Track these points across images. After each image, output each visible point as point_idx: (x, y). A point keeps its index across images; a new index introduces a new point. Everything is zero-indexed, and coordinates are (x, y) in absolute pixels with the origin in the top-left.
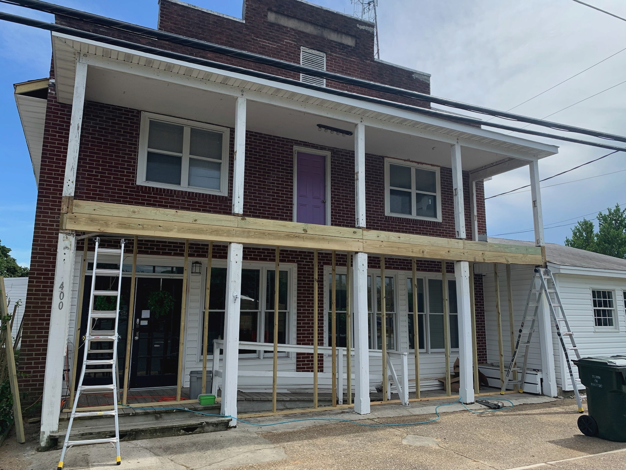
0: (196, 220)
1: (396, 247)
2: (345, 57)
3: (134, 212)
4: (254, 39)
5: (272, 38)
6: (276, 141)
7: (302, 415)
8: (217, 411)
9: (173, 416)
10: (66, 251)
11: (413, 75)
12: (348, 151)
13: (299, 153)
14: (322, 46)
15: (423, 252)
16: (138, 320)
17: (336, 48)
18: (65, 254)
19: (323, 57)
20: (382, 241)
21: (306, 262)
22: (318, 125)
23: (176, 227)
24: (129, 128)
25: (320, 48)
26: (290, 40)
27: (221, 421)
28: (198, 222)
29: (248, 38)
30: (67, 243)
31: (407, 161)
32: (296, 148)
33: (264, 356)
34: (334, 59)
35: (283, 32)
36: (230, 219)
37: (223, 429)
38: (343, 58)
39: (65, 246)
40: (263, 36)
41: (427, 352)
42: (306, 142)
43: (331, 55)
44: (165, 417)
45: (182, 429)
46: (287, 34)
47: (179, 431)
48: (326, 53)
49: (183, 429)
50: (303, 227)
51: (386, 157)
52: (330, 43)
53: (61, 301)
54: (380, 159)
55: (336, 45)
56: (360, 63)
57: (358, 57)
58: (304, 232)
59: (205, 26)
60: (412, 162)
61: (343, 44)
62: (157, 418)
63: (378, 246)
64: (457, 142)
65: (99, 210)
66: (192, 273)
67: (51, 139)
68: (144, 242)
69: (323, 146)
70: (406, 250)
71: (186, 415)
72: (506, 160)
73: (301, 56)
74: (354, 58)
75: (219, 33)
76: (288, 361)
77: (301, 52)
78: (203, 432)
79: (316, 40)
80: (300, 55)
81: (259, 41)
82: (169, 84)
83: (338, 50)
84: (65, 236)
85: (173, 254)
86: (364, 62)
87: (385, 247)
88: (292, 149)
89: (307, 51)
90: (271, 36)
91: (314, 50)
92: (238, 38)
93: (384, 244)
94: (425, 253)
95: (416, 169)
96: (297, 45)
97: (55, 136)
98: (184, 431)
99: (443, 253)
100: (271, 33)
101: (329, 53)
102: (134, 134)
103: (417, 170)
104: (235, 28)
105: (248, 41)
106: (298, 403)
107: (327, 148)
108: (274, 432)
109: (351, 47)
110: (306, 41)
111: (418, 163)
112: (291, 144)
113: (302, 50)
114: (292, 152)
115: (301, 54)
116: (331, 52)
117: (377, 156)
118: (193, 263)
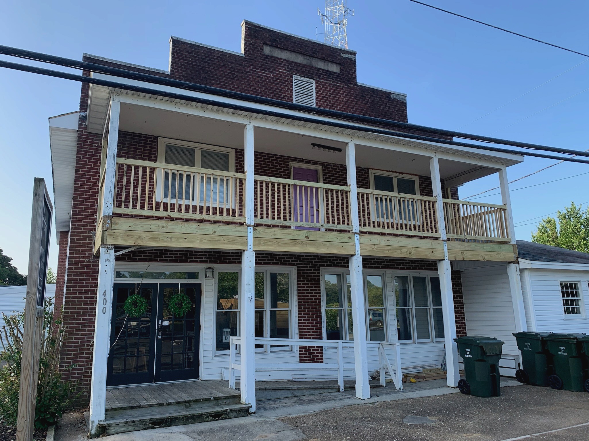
0: (215, 232)
1: (387, 250)
2: (331, 83)
3: (163, 227)
4: (252, 70)
5: (268, 69)
6: (275, 159)
9: (201, 405)
10: (107, 263)
11: (392, 96)
12: (337, 165)
13: (295, 168)
14: (312, 74)
15: (410, 253)
16: (160, 321)
17: (324, 75)
18: (106, 266)
19: (313, 83)
20: (374, 245)
21: (304, 264)
22: (312, 144)
23: (198, 238)
24: (148, 152)
25: (310, 75)
26: (284, 70)
27: (243, 408)
28: (216, 234)
29: (248, 69)
30: (107, 256)
31: (389, 171)
32: (292, 164)
33: (270, 350)
34: (322, 85)
35: (278, 63)
36: (243, 230)
38: (329, 84)
39: (106, 259)
40: (260, 67)
41: (414, 343)
42: (301, 159)
43: (319, 81)
44: (194, 406)
46: (281, 64)
47: (208, 417)
48: (315, 80)
49: (211, 416)
50: (306, 235)
51: (371, 169)
52: (318, 71)
53: (105, 306)
54: (365, 171)
55: (324, 72)
56: (344, 87)
57: (343, 82)
58: (306, 239)
59: (210, 60)
60: (394, 172)
61: (330, 71)
62: (187, 407)
63: (371, 249)
64: (435, 155)
65: (133, 226)
66: (206, 277)
67: (83, 164)
68: (164, 252)
69: (315, 161)
70: (395, 251)
71: (212, 404)
72: (477, 168)
73: (294, 83)
74: (339, 83)
75: (223, 66)
76: (292, 354)
77: (294, 80)
78: (228, 418)
79: (306, 69)
80: (292, 82)
81: (257, 72)
83: (325, 77)
84: (106, 250)
85: (189, 261)
86: (348, 86)
87: (377, 249)
88: (289, 165)
89: (299, 79)
90: (267, 67)
91: (305, 77)
92: (239, 70)
93: (376, 247)
94: (412, 254)
95: (397, 178)
96: (290, 74)
97: (86, 161)
98: (211, 418)
99: (427, 253)
100: (267, 64)
101: (318, 79)
102: (153, 157)
103: (399, 180)
104: (236, 61)
105: (248, 72)
107: (319, 163)
109: (336, 73)
110: (297, 70)
111: (399, 173)
112: (287, 160)
113: (294, 78)
114: (289, 168)
115: (294, 82)
116: (319, 78)
117: (363, 168)
118: (206, 269)
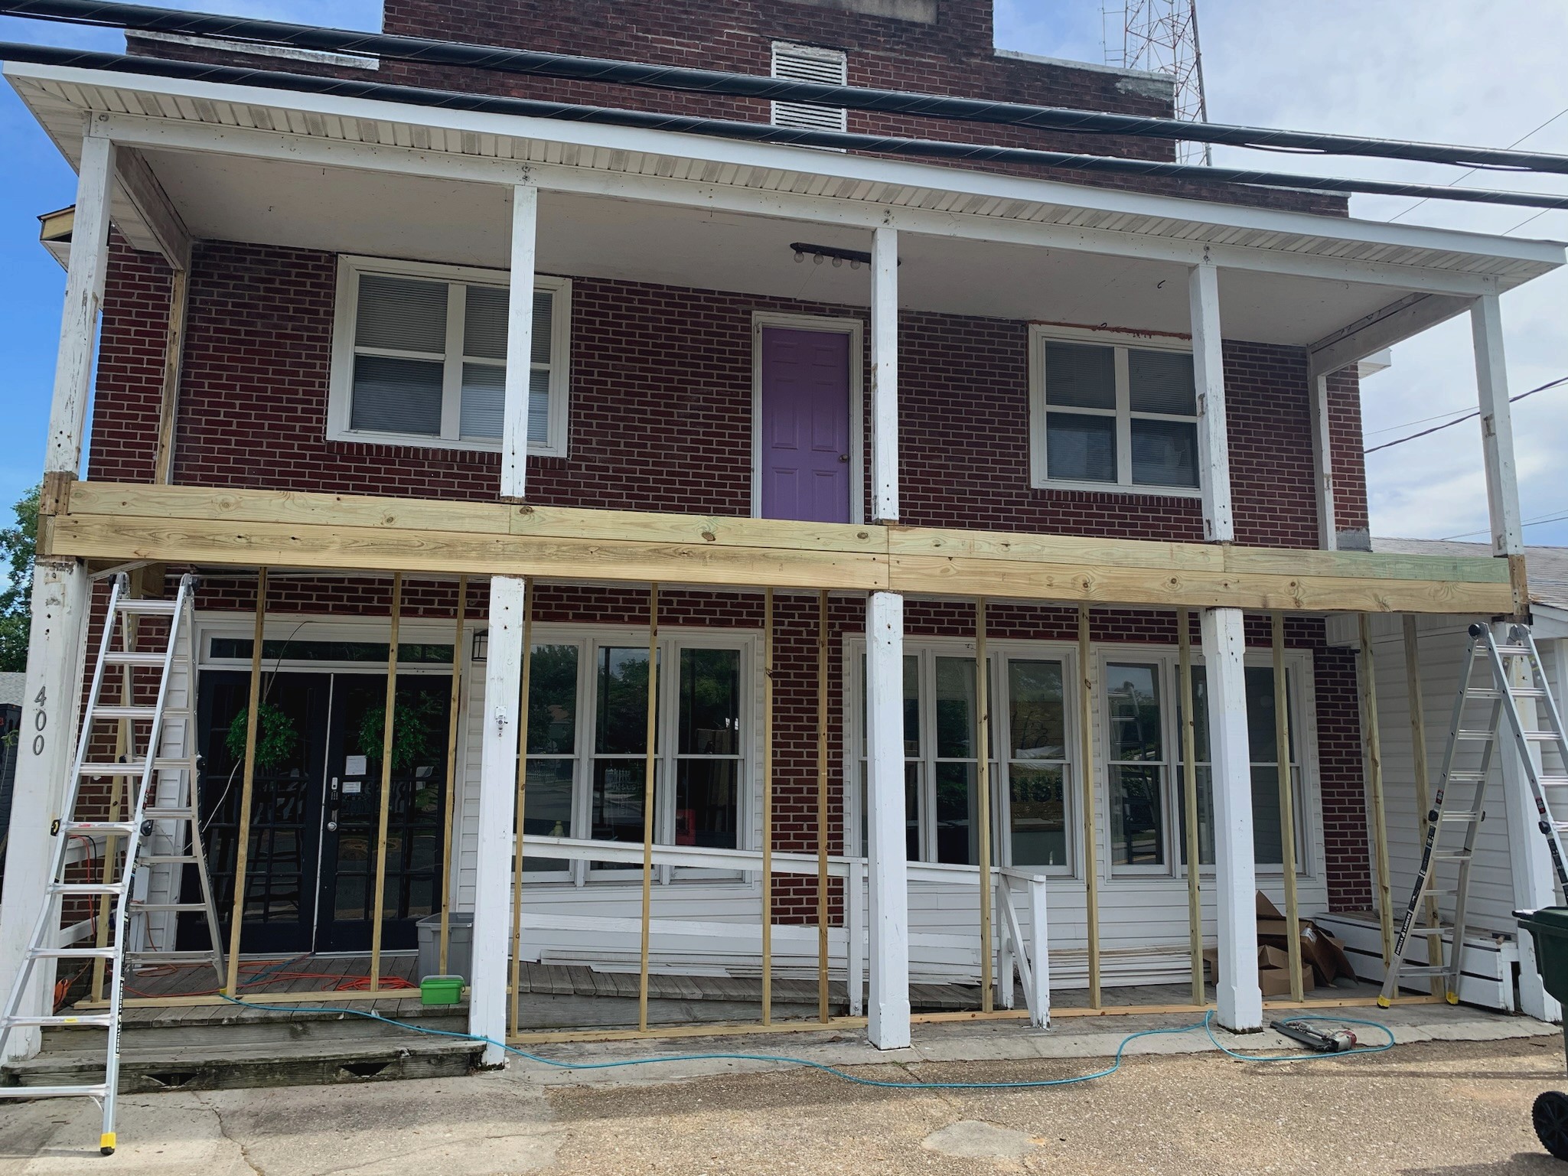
0: (390, 520)
1: (997, 574)
2: (904, 57)
3: (226, 505)
4: (637, 38)
5: (687, 29)
6: (703, 303)
7: (716, 1040)
8: (457, 1023)
9: (338, 1031)
10: (53, 609)
11: (1118, 85)
12: (914, 315)
13: (767, 331)
14: (835, 33)
15: (1085, 585)
16: (335, 781)
17: (877, 33)
18: (49, 616)
19: (840, 64)
20: (950, 558)
21: (790, 624)
22: (795, 246)
23: (336, 538)
24: (308, 299)
25: (829, 39)
26: (741, 28)
27: (453, 1049)
28: (397, 524)
29: (622, 36)
30: (54, 589)
31: (1100, 329)
32: (760, 318)
33: (672, 875)
34: (870, 65)
35: (720, 10)
36: (486, 513)
37: (458, 1073)
38: (897, 60)
39: (49, 597)
40: (662, 25)
41: (1171, 875)
42: (790, 300)
43: (859, 55)
44: (317, 1031)
45: (343, 1067)
46: (732, 11)
47: (336, 1071)
48: (846, 51)
49: (347, 1068)
50: (703, 528)
51: (1034, 322)
52: (858, 22)
53: (40, 733)
54: (1015, 329)
55: (877, 26)
56: (949, 68)
57: (944, 51)
58: (705, 541)
59: (502, 18)
60: (1118, 330)
61: (898, 22)
62: (295, 1035)
63: (938, 572)
64: (1206, 257)
65: (134, 502)
66: (473, 659)
67: (119, 341)
68: (346, 584)
69: (839, 305)
70: (1030, 579)
71: (374, 1029)
72: (1405, 302)
73: (774, 66)
74: (930, 57)
75: (542, 32)
76: (742, 891)
77: (774, 57)
78: (402, 1078)
79: (818, 20)
80: (769, 65)
81: (654, 40)
82: (325, 168)
83: (882, 39)
84: (51, 573)
85: (421, 612)
86: (962, 62)
87: (959, 573)
88: (749, 321)
89: (791, 53)
90: (687, 23)
91: (812, 46)
92: (595, 39)
93: (957, 565)
94: (1093, 588)
95: (1130, 350)
96: (762, 40)
97: (128, 332)
98: (347, 1073)
99: (1155, 585)
100: (685, 16)
101: (856, 49)
102: (322, 313)
103: (1134, 355)
104: (584, 14)
105: (623, 44)
106: (728, 1007)
107: (852, 310)
108: (600, 1086)
109: (921, 25)
110: (786, 26)
111: (1137, 332)
112: (746, 307)
113: (774, 51)
114: (749, 329)
115: (774, 62)
116: (861, 45)
117: (1007, 321)
118: (475, 635)
